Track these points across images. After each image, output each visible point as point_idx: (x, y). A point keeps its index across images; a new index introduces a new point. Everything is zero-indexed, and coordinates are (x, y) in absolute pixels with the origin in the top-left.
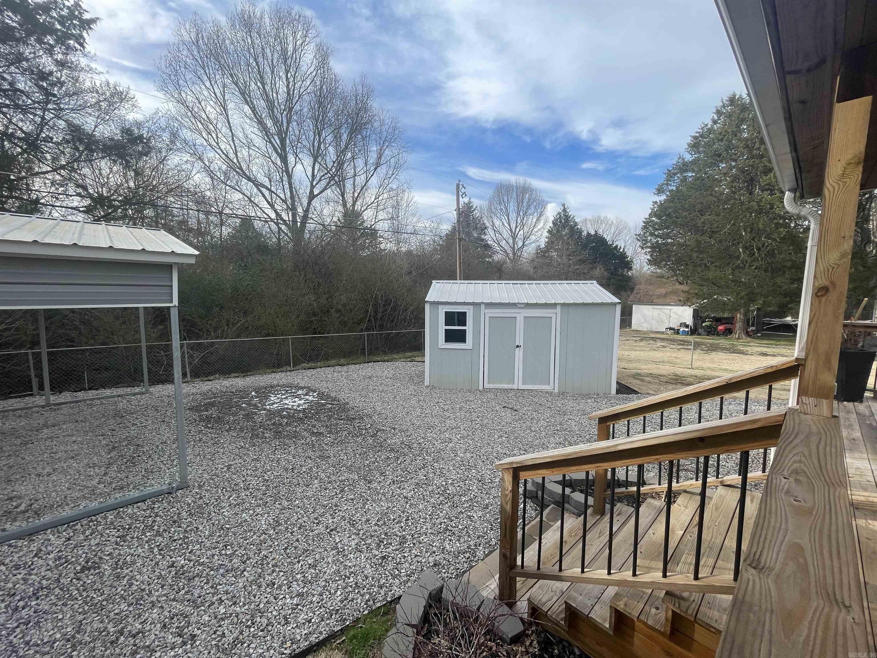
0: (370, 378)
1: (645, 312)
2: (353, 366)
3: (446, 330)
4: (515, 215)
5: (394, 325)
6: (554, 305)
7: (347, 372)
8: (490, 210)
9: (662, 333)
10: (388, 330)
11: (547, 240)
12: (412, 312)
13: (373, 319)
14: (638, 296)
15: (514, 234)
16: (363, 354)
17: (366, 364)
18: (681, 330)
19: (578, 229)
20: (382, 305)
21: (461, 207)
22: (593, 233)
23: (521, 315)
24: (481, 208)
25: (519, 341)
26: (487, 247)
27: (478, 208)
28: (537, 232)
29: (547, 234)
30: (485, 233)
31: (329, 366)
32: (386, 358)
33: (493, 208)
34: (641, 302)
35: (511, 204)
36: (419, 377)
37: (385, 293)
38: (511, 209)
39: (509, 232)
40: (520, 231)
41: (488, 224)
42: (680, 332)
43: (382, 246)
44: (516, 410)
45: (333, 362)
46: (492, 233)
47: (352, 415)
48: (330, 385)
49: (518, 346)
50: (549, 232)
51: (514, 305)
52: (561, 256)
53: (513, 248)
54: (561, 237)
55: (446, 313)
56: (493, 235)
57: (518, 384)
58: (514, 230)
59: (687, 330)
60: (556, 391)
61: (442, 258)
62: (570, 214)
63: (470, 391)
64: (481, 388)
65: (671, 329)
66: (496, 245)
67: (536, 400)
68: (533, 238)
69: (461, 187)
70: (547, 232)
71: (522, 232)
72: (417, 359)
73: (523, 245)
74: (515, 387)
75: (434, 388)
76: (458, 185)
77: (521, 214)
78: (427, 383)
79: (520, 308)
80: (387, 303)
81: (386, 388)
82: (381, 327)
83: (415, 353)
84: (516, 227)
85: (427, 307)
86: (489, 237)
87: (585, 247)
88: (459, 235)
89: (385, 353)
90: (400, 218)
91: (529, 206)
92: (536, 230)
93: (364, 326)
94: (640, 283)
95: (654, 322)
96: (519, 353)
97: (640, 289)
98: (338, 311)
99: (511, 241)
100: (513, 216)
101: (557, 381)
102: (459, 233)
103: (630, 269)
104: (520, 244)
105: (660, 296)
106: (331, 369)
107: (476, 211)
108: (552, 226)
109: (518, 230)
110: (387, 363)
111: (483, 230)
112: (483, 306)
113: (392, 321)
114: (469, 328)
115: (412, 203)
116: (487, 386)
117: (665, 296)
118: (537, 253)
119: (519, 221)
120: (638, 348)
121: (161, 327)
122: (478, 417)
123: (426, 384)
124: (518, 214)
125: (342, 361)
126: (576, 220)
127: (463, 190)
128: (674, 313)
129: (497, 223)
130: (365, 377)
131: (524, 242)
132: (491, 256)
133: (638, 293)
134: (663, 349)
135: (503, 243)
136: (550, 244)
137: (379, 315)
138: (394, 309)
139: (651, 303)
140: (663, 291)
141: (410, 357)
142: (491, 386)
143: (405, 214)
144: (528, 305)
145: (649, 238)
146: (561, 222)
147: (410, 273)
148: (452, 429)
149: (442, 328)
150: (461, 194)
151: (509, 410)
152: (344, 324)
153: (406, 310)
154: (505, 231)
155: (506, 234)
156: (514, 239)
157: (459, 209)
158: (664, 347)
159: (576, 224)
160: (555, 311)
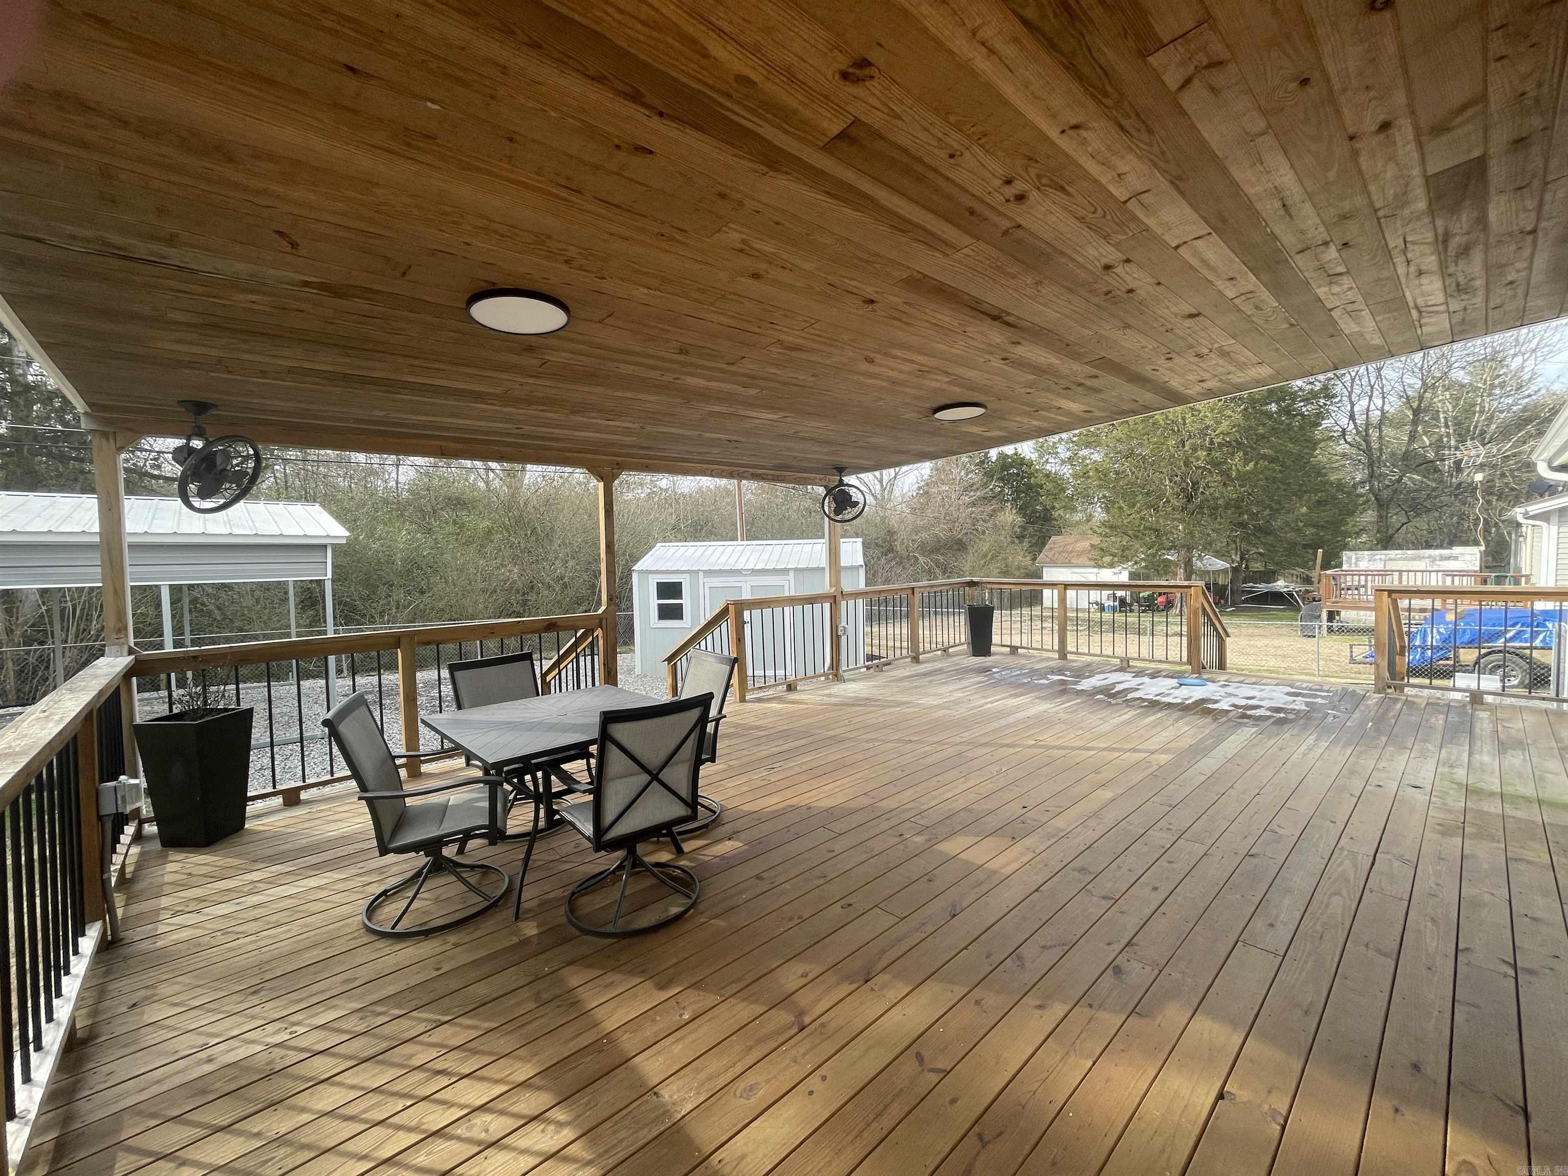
3: (659, 605)
6: (786, 571)
14: (1051, 554)
23: (747, 584)
51: (738, 572)
55: (658, 583)
79: (746, 575)
85: (635, 577)
97: (1054, 543)
105: (1081, 553)
112: (701, 575)
114: (686, 601)
117: (1089, 551)
121: (311, 612)
133: (1051, 549)
140: (1086, 544)
144: (754, 572)
149: (654, 602)
160: (787, 578)
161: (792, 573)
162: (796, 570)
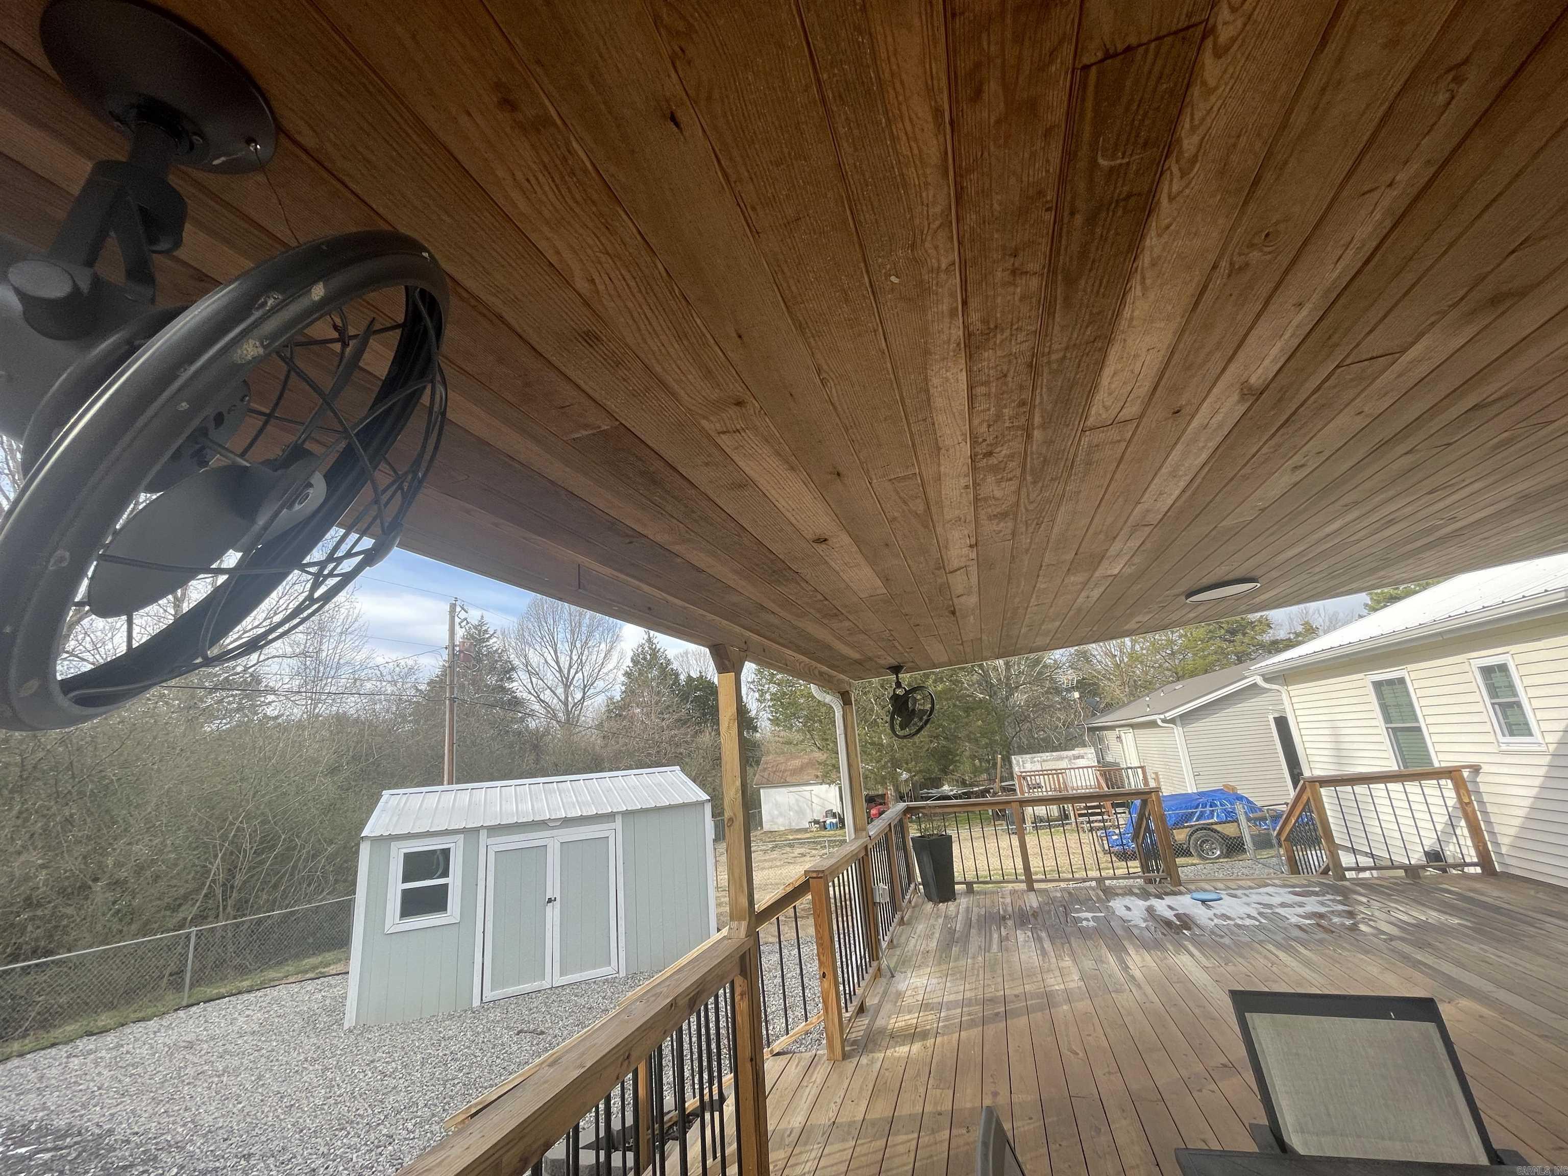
0: (190, 1046)
1: (778, 798)
2: (138, 1028)
3: (405, 892)
4: (567, 646)
5: (278, 895)
6: (610, 817)
7: (119, 1046)
8: (521, 637)
9: (805, 830)
10: (259, 911)
11: (623, 688)
12: (330, 859)
13: (219, 891)
14: (766, 774)
15: (567, 679)
16: (177, 986)
17: (181, 1013)
18: (828, 822)
19: (672, 669)
20: (250, 854)
21: (457, 643)
22: (694, 675)
23: (553, 841)
24: (503, 633)
25: (553, 889)
26: (516, 703)
27: (499, 633)
28: (607, 674)
29: (623, 679)
30: (510, 678)
31: (53, 1045)
32: (246, 984)
33: (526, 634)
34: (771, 784)
35: (561, 628)
36: (330, 1012)
37: (263, 823)
38: (561, 636)
39: (558, 675)
40: (576, 673)
41: (516, 662)
42: (828, 826)
43: (271, 711)
44: (542, 1033)
45: (70, 1028)
46: (524, 676)
47: (124, 1158)
48: (52, 1101)
49: (550, 901)
50: (627, 674)
51: (540, 825)
52: (648, 715)
53: (566, 704)
54: (646, 683)
55: (406, 855)
56: (526, 681)
57: (554, 977)
58: (566, 672)
59: (834, 821)
60: (623, 974)
61: (414, 733)
62: (658, 647)
63: (451, 1017)
64: (476, 1003)
65: (816, 822)
66: (533, 698)
67: (582, 1001)
68: (600, 684)
69: (458, 609)
70: (624, 675)
71: (580, 675)
72: (332, 969)
73: (583, 697)
74: (546, 984)
75: (366, 1028)
76: (453, 607)
77: (578, 645)
78: (349, 1021)
79: (553, 828)
80: (267, 843)
81: (236, 1062)
82: (241, 907)
83: (329, 956)
84: (570, 667)
85: (365, 850)
86: (520, 685)
87: (684, 697)
88: (452, 693)
89: (242, 971)
90: (324, 654)
91: (590, 634)
92: (604, 670)
93: (189, 911)
94: (768, 753)
95: (791, 813)
96: (553, 914)
97: (767, 763)
98: (116, 884)
99: (560, 691)
100: (563, 647)
101: (622, 954)
102: (452, 689)
103: (755, 729)
104: (578, 696)
105: (794, 772)
106: (62, 1052)
107: (494, 640)
108: (631, 665)
109: (573, 671)
110: (246, 996)
111: (508, 672)
112: (483, 834)
113: (275, 887)
114: (454, 881)
115: (356, 625)
116: (489, 995)
117: (802, 769)
118: (609, 711)
119: (575, 658)
120: (767, 864)
122: (460, 1070)
123: (346, 1027)
124: (573, 645)
125: (104, 1019)
126: (669, 657)
127: (463, 615)
128: (817, 796)
129: (534, 658)
130: (172, 1050)
131: (584, 693)
132: (522, 720)
133: (765, 769)
134: (802, 859)
135: (547, 696)
136: (630, 693)
137: (238, 881)
138: (283, 858)
139: (785, 784)
140: (797, 763)
141: (314, 968)
142: (499, 993)
143: (336, 647)
144: (567, 822)
145: (767, 686)
146: (645, 659)
147: (333, 771)
148: (399, 1113)
149: (396, 887)
150: (457, 620)
151: (528, 1035)
152: (128, 916)
153: (314, 857)
154: (549, 673)
155: (551, 678)
156: (567, 686)
157: (454, 646)
158: (803, 855)
159: (669, 662)
160: (612, 826)
161: (619, 819)
162: (626, 814)
